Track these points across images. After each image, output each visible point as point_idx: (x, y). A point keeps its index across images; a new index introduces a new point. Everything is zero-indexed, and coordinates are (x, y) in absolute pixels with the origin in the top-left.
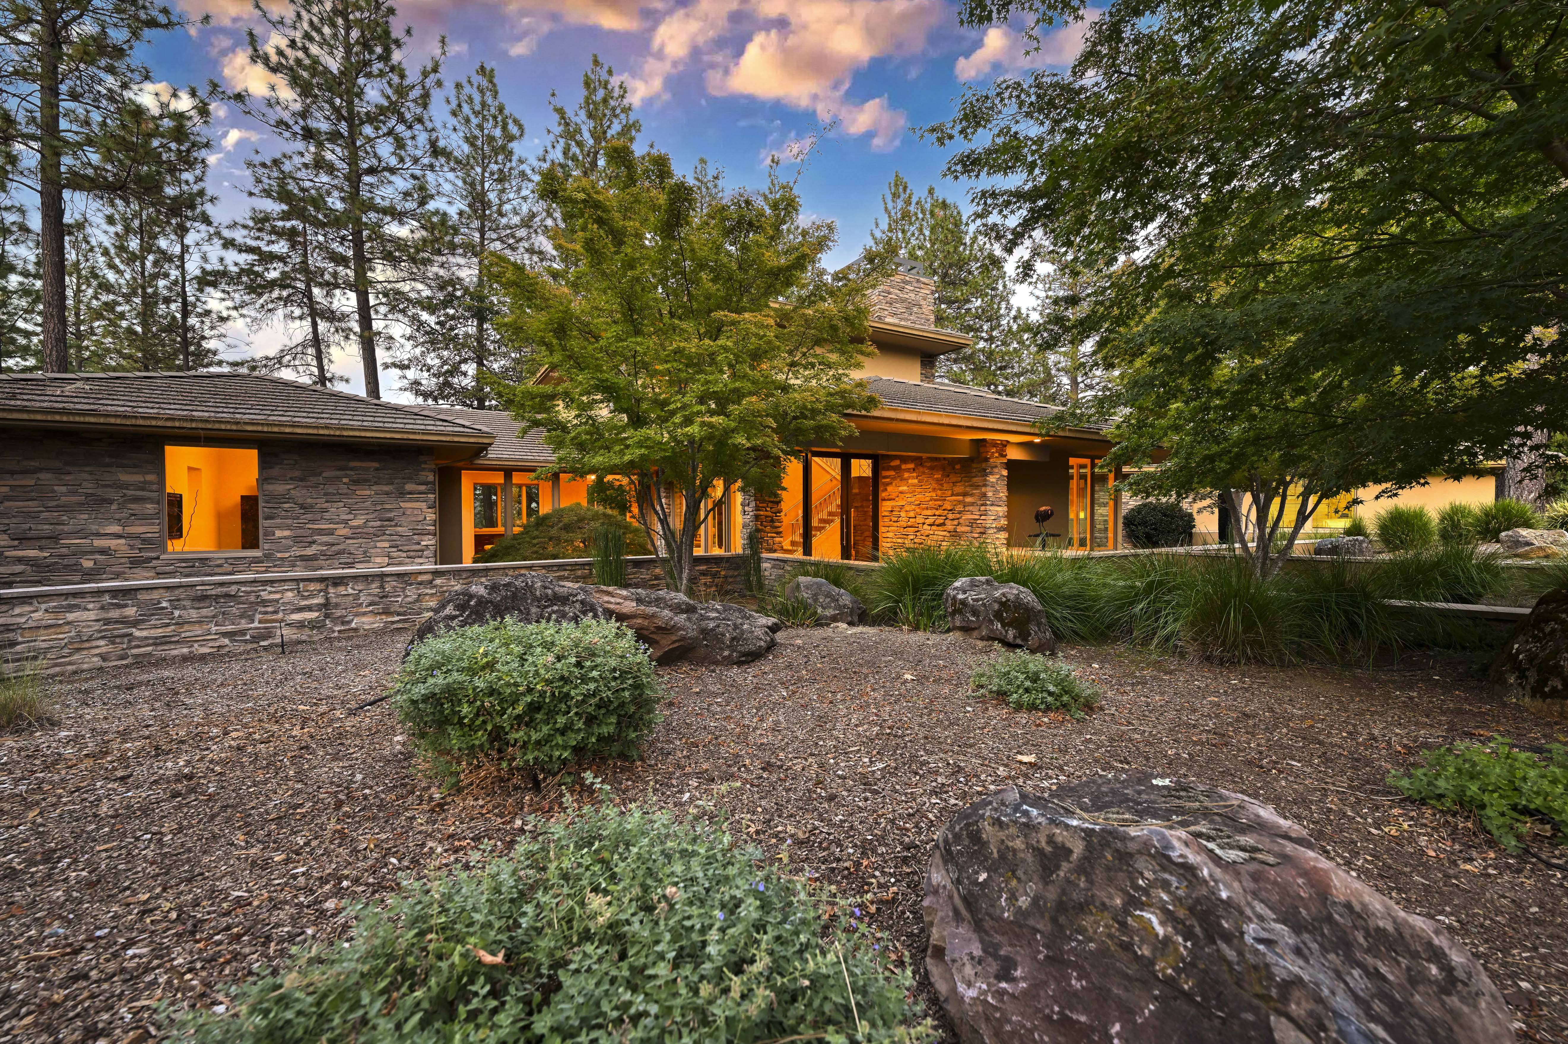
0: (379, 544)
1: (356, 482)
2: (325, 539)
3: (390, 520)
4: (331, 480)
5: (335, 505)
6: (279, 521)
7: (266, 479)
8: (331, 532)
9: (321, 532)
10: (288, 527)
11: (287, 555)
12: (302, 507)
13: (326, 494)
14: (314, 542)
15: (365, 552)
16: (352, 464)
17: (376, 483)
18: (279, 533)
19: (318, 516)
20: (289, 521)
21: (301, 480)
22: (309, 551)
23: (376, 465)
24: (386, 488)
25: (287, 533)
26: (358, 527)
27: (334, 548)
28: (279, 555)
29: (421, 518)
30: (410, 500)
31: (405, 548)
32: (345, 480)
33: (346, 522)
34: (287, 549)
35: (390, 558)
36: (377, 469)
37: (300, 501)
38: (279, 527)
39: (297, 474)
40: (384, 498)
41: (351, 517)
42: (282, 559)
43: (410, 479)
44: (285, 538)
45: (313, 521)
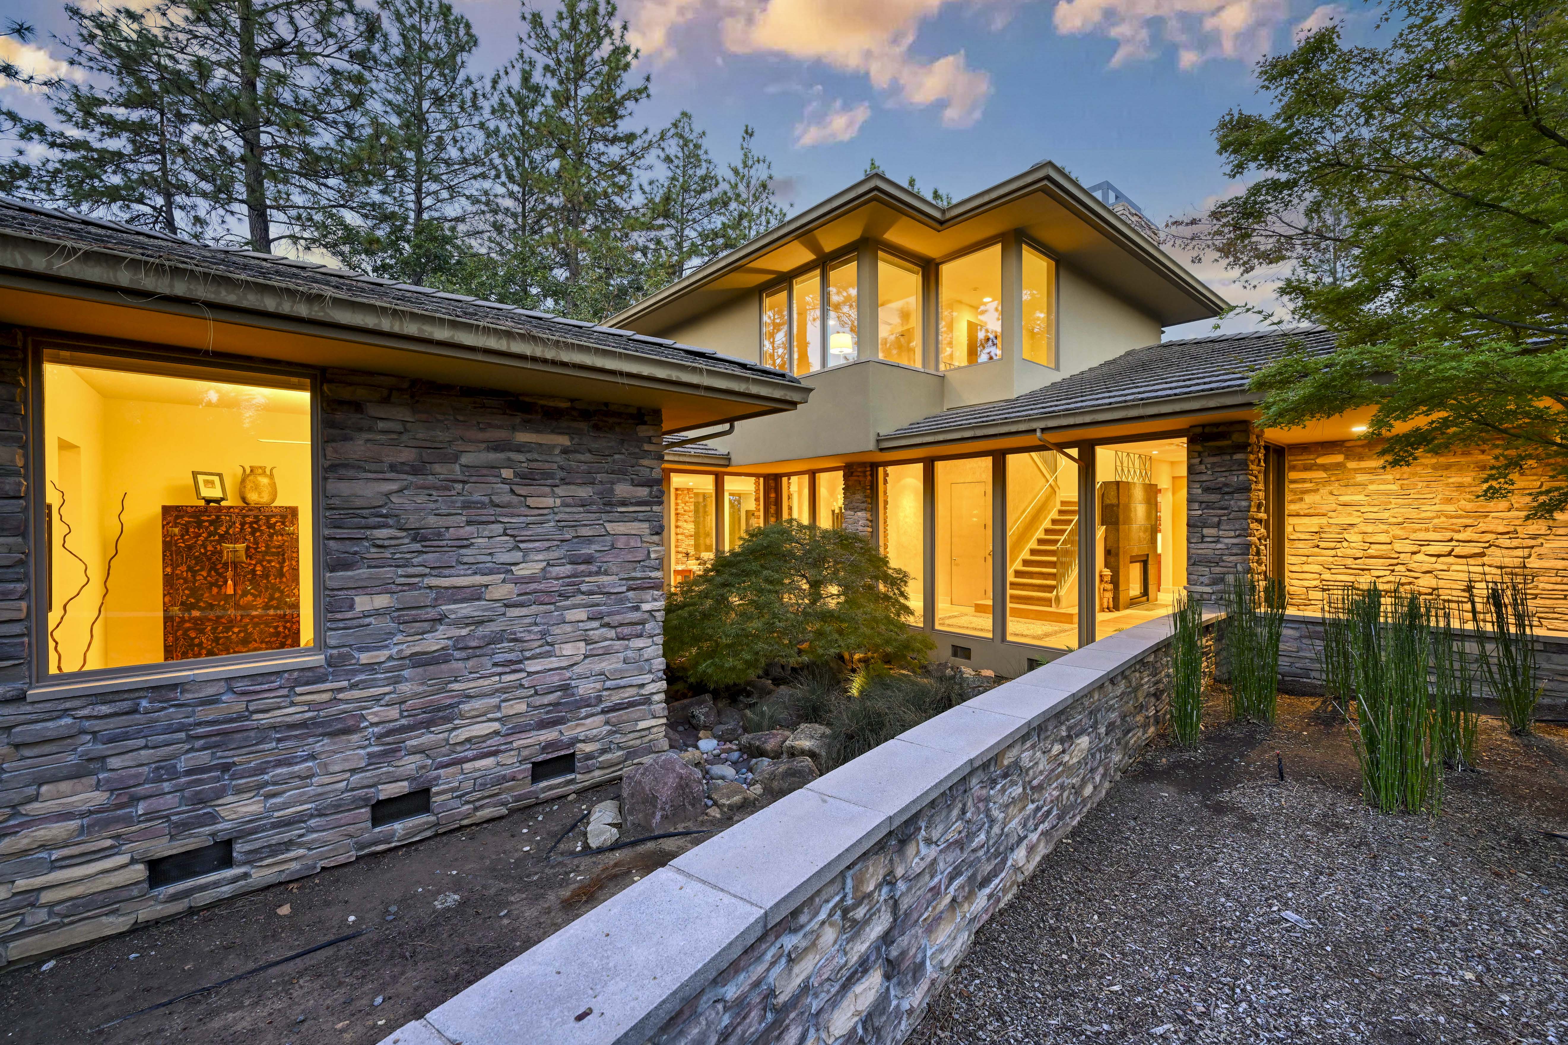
0: (571, 615)
1: (528, 478)
2: (465, 609)
3: (588, 560)
4: (475, 473)
5: (488, 530)
6: (363, 572)
7: (333, 468)
8: (475, 594)
9: (457, 595)
10: (385, 587)
11: (382, 655)
12: (417, 535)
13: (467, 505)
14: (440, 620)
15: (544, 634)
16: (523, 437)
17: (564, 482)
18: (362, 603)
19: (451, 558)
20: (387, 572)
21: (415, 471)
22: (433, 642)
23: (564, 441)
24: (584, 492)
25: (382, 601)
26: (532, 579)
27: (482, 631)
28: (365, 658)
29: (640, 556)
30: (624, 518)
31: (618, 618)
32: (507, 473)
33: (506, 568)
34: (381, 641)
35: (588, 642)
36: (565, 451)
37: (413, 521)
38: (363, 589)
39: (407, 455)
40: (579, 513)
41: (518, 556)
42: (371, 667)
43: (621, 473)
44: (377, 613)
45: (438, 570)
